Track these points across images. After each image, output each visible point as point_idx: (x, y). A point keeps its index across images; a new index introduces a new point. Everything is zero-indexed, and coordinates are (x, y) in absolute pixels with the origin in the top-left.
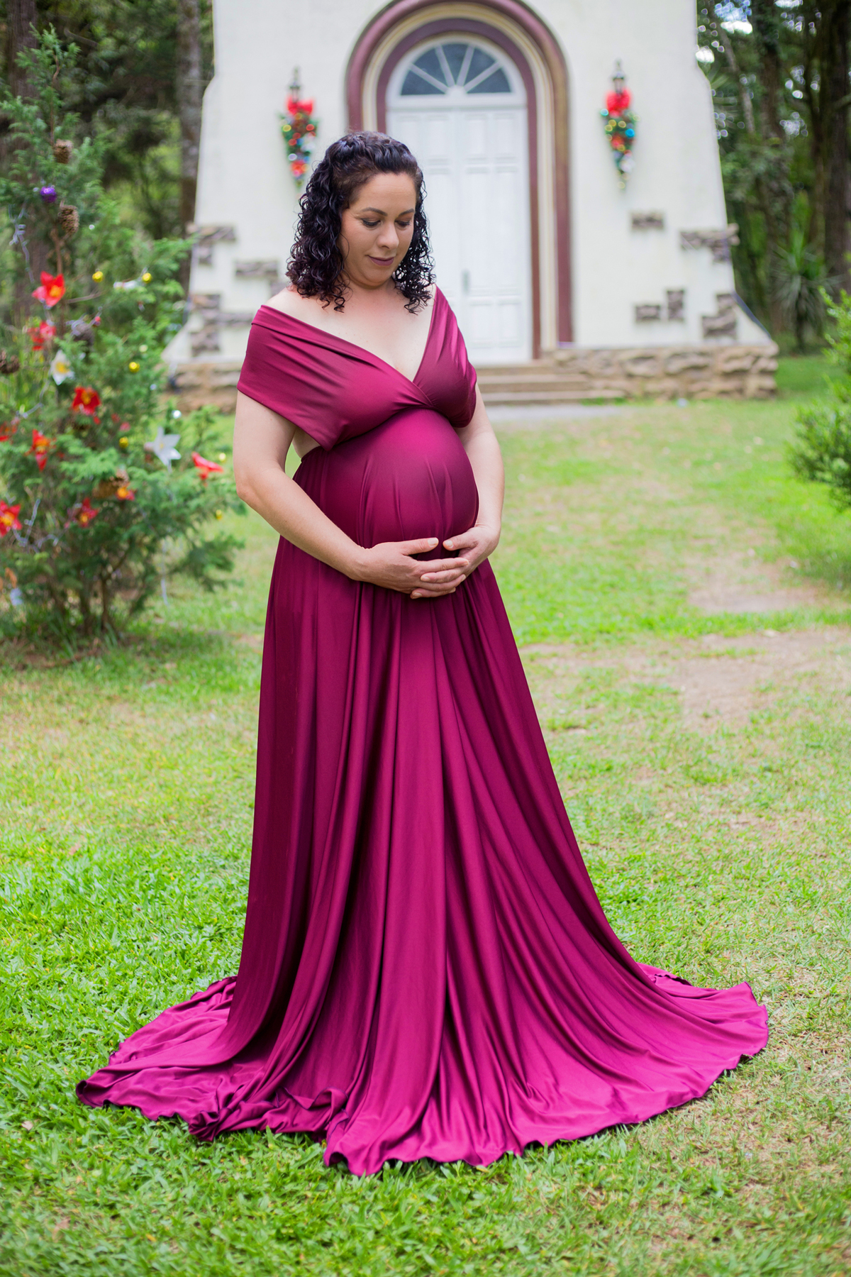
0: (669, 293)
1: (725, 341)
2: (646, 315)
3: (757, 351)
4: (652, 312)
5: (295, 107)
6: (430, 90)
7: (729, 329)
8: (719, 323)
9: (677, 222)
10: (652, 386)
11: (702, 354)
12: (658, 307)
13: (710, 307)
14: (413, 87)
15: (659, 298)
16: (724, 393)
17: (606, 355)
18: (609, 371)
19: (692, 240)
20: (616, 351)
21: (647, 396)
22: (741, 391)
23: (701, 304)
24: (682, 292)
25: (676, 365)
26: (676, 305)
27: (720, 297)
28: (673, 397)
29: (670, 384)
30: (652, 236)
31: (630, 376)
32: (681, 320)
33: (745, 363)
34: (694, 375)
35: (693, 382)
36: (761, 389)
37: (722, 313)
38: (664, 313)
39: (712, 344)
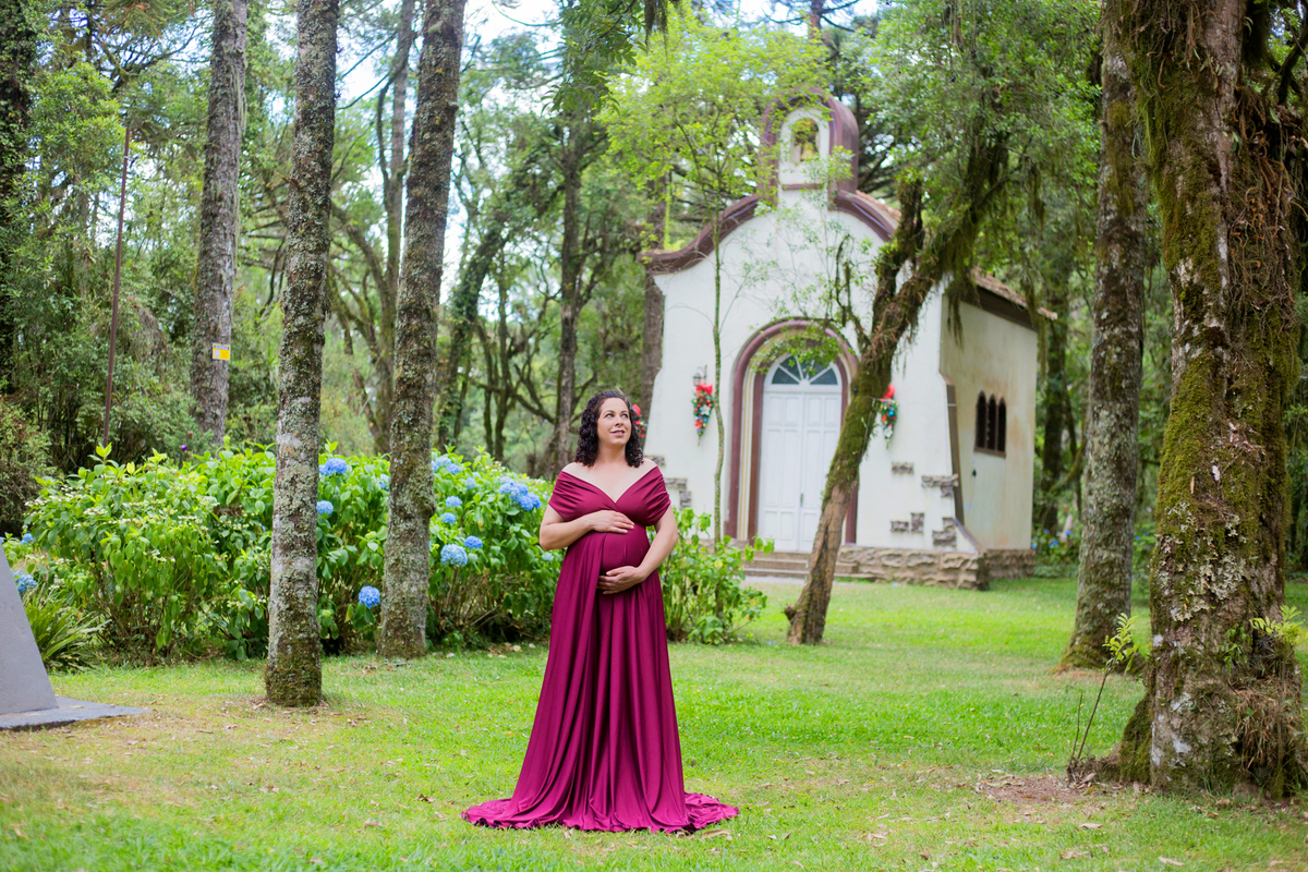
0: (913, 515)
1: (948, 549)
2: (899, 528)
3: (966, 557)
4: (902, 526)
5: (700, 388)
6: (791, 381)
7: (951, 541)
8: (943, 537)
9: (921, 471)
10: (898, 574)
11: (931, 556)
12: (906, 524)
13: (940, 527)
14: (779, 378)
15: (908, 519)
16: (941, 582)
17: (871, 551)
18: (872, 562)
19: (930, 482)
20: (877, 550)
21: (894, 579)
22: (954, 582)
23: (934, 523)
24: (922, 515)
25: (913, 563)
26: (917, 523)
27: (945, 519)
28: (911, 582)
29: (910, 574)
30: (906, 477)
31: (885, 566)
32: (921, 532)
33: (957, 564)
34: (925, 569)
35: (924, 574)
36: (965, 581)
37: (946, 530)
38: (910, 527)
39: (940, 549)
